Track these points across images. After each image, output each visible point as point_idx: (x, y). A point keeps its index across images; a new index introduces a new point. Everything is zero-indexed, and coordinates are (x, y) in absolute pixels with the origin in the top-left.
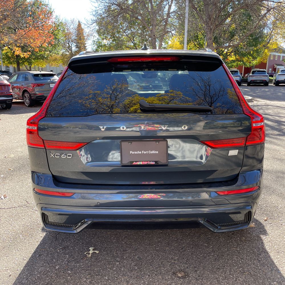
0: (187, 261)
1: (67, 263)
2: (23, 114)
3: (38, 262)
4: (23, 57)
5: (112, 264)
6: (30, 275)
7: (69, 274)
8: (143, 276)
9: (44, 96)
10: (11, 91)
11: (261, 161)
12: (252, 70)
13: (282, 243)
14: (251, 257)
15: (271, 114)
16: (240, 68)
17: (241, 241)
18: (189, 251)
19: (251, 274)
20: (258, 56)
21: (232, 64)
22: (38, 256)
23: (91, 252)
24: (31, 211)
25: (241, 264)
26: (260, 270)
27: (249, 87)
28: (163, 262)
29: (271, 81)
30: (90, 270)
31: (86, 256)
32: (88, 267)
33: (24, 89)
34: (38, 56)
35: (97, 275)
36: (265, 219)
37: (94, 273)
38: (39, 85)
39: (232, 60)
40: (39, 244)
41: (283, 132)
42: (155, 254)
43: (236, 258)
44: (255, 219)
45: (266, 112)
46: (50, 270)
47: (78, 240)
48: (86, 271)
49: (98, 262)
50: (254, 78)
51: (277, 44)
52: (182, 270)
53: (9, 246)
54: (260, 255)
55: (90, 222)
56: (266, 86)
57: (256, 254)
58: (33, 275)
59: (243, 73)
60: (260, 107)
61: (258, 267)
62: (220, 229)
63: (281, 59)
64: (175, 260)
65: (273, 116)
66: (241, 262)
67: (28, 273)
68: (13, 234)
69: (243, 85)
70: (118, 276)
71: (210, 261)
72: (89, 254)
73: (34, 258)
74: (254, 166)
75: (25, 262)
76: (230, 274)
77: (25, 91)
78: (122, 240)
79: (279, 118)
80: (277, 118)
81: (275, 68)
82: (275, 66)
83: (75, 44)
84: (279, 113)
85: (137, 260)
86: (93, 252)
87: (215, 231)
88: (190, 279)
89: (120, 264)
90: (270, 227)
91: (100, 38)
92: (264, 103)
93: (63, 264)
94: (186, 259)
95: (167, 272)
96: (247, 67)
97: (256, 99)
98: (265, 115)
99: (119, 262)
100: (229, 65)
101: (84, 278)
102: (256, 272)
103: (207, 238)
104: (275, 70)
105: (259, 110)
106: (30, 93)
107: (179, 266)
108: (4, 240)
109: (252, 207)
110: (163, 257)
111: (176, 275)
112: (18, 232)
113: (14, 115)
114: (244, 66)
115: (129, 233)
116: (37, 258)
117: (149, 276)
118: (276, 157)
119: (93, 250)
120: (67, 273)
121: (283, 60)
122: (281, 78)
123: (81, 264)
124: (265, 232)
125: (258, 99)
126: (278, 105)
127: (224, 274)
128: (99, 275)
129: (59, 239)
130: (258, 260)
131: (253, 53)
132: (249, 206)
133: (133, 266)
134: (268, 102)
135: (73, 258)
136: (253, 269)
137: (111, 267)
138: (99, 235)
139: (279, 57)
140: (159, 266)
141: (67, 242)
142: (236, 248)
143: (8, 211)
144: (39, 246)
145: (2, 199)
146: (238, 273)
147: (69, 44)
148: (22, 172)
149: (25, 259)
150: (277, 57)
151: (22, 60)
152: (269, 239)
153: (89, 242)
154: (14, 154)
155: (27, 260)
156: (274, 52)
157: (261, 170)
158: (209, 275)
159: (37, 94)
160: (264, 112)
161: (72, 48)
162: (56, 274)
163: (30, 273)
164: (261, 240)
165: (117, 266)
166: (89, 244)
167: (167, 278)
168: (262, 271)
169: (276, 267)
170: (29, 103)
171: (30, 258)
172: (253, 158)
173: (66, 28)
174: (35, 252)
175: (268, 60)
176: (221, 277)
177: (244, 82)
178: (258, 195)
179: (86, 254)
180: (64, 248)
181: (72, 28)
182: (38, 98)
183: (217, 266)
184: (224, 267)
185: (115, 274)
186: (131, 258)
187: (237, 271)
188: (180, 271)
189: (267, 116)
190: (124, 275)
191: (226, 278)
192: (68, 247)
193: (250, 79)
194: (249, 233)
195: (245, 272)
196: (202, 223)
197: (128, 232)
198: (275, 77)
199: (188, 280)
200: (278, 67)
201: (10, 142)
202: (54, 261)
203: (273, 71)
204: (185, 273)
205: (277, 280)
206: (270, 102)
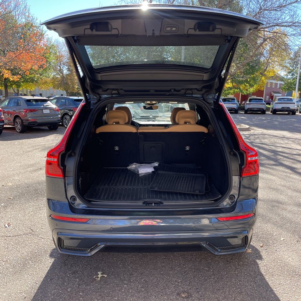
0: (190, 284)
1: (78, 286)
2: (15, 141)
3: (50, 285)
4: (12, 80)
5: (120, 287)
6: (44, 297)
7: (81, 296)
8: (150, 297)
9: (37, 122)
10: (3, 117)
11: (256, 191)
12: (249, 98)
13: (277, 267)
14: (248, 279)
15: (268, 144)
16: (237, 95)
17: (239, 265)
18: (191, 274)
19: (248, 293)
20: (255, 83)
21: (229, 91)
22: (50, 280)
23: (100, 276)
24: (37, 239)
25: (239, 285)
26: (256, 290)
27: (246, 115)
28: (168, 284)
29: (268, 109)
30: (101, 292)
31: (95, 280)
32: (98, 289)
33: (16, 114)
34: (28, 79)
35: (107, 296)
36: (261, 245)
37: (104, 295)
38: (31, 111)
39: (229, 87)
40: (49, 270)
41: (279, 162)
42: (160, 278)
43: (234, 280)
44: (252, 245)
45: (263, 142)
46: (62, 292)
47: (86, 265)
48: (97, 292)
49: (107, 285)
50: (251, 106)
51: (274, 72)
52: (185, 291)
53: (20, 271)
54: (256, 277)
55: (103, 246)
56: (263, 114)
57: (253, 277)
58: (47, 297)
59: (240, 101)
60: (257, 137)
61: (254, 288)
62: (220, 252)
63: (278, 86)
64: (178, 283)
65: (269, 145)
66: (238, 283)
67: (42, 295)
68: (22, 260)
69: (240, 112)
70: (127, 297)
71: (211, 283)
72: (98, 277)
73: (46, 282)
74: (249, 196)
75: (38, 285)
76: (229, 294)
77: (16, 117)
78: (128, 265)
79: (275, 148)
80: (273, 148)
81: (272, 95)
82: (272, 93)
83: (67, 67)
84: (275, 143)
85: (144, 283)
86: (101, 276)
87: (216, 254)
88: (193, 298)
89: (127, 286)
90: (266, 252)
91: (94, 62)
92: (261, 132)
93: (75, 287)
94: (188, 282)
95: (171, 293)
96: (244, 95)
97: (253, 128)
98: (262, 145)
99: (127, 284)
100: (226, 92)
101: (95, 299)
102: (253, 293)
103: (208, 263)
104: (272, 97)
105: (255, 139)
106: (22, 119)
107: (183, 288)
108: (14, 265)
109: (249, 232)
110: (168, 280)
111: (180, 295)
112: (27, 258)
113: (5, 142)
114: (241, 94)
115: (135, 259)
116: (48, 282)
117: (155, 296)
118: (272, 186)
119: (101, 274)
120: (79, 295)
121: (280, 88)
122: (278, 106)
123: (92, 287)
124: (261, 257)
125: (255, 128)
126: (275, 134)
127: (224, 294)
128: (110, 296)
129: (68, 265)
130: (254, 281)
131: (250, 81)
132: (245, 231)
133: (140, 288)
134: (265, 131)
135: (83, 281)
136: (250, 290)
137: (120, 289)
138: (106, 260)
139: (276, 84)
140: (164, 288)
141: (76, 267)
142: (235, 271)
143: (14, 238)
144: (49, 271)
145: (6, 227)
146: (237, 293)
147: (60, 67)
148: (23, 201)
149: (37, 283)
150: (274, 85)
151: (10, 83)
152: (264, 263)
153: (96, 267)
154: (11, 182)
155: (40, 283)
156: (271, 79)
157: (256, 199)
158: (210, 295)
159: (30, 120)
160: (261, 141)
161: (63, 71)
162: (69, 296)
163: (44, 295)
164: (257, 264)
165: (125, 288)
166: (97, 269)
167: (172, 298)
168: (258, 291)
169: (271, 288)
170: (20, 129)
171: (42, 282)
172: (249, 188)
173: (58, 50)
174: (46, 277)
175: (265, 87)
176: (221, 297)
177: (241, 109)
178: (253, 222)
179: (95, 277)
180: (74, 273)
181: (64, 51)
182: (30, 124)
183: (217, 288)
184: (224, 288)
185: (124, 295)
186: (138, 281)
187: (235, 292)
188: (184, 292)
189: (264, 146)
190: (132, 296)
191: (225, 297)
192: (77, 272)
193: (247, 107)
194: (247, 259)
195: (242, 293)
196: (204, 246)
197: (133, 258)
198: (272, 105)
199: (192, 299)
200: (275, 95)
201: (6, 170)
202: (66, 284)
203: (271, 99)
204: (188, 293)
205: (271, 299)
206: (267, 131)
